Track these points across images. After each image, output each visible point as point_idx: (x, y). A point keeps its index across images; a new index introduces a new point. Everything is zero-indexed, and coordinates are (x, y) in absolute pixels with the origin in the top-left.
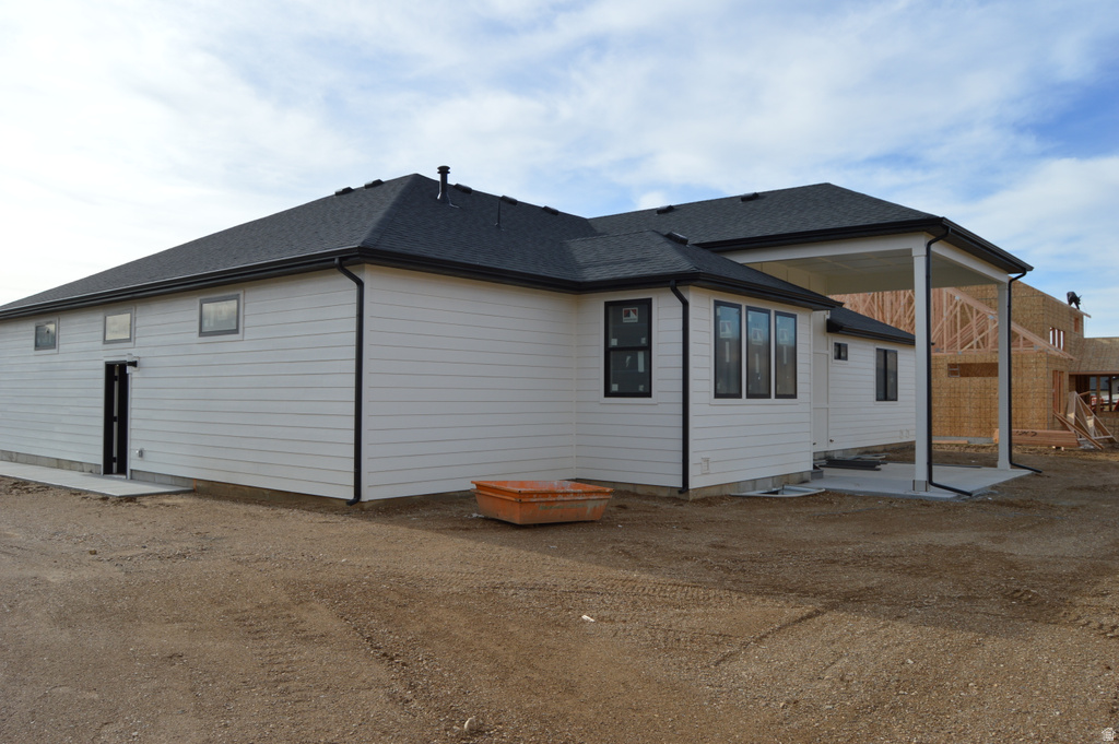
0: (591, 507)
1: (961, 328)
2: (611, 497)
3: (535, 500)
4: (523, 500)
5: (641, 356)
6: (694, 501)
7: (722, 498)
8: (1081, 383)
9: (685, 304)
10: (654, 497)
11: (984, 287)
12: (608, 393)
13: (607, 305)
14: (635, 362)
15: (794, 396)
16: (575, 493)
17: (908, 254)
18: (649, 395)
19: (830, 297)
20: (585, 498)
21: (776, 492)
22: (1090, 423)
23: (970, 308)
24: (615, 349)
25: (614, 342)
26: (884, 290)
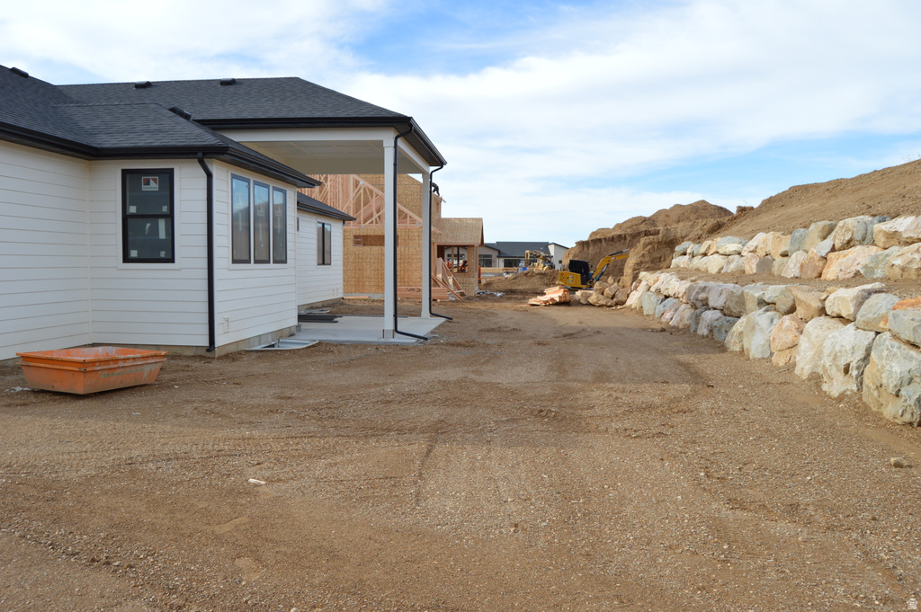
0: (147, 372)
1: (364, 205)
2: (165, 359)
3: (98, 368)
4: (88, 369)
5: (162, 224)
6: (219, 358)
7: (240, 353)
8: (441, 250)
9: (209, 176)
10: (179, 357)
11: (378, 176)
12: (127, 259)
13: (125, 172)
14: (155, 230)
15: (285, 262)
16: (134, 359)
17: (380, 144)
18: (172, 260)
19: (310, 176)
20: (144, 362)
21: (273, 346)
22: (451, 281)
23: (371, 192)
24: (133, 216)
25: (133, 209)
26: (327, 173)
